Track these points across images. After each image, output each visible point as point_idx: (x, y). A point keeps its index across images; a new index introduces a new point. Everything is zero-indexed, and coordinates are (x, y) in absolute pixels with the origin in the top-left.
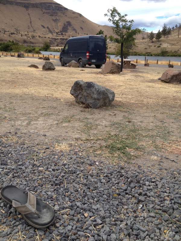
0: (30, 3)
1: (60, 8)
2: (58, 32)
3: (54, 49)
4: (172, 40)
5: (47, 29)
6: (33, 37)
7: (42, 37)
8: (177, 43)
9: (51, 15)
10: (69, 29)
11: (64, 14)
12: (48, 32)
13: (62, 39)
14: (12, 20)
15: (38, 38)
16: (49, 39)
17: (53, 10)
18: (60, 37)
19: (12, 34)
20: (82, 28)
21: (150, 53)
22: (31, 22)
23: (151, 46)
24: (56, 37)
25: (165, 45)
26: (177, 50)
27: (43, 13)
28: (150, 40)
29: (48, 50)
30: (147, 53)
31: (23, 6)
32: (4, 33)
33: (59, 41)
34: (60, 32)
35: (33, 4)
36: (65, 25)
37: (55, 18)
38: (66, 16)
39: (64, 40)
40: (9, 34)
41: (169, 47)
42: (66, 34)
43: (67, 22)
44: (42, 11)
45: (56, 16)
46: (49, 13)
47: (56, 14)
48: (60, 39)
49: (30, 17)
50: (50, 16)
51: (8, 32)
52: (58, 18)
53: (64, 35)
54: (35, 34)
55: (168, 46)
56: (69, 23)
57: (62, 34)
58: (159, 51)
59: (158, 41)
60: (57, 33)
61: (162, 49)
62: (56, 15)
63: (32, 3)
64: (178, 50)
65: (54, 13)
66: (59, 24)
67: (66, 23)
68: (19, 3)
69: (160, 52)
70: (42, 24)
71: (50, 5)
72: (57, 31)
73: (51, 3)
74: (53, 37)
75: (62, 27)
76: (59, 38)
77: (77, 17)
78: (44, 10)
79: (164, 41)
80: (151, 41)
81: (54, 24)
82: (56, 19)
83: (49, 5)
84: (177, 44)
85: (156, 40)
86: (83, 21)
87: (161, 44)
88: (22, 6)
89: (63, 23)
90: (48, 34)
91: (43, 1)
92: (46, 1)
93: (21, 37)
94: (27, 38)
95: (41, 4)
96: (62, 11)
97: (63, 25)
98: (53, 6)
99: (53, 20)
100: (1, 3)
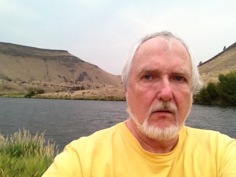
1: (76, 60)
5: (64, 79)
6: (45, 85)
7: (55, 86)
9: (68, 67)
10: (84, 78)
11: (80, 66)
13: (75, 87)
15: (50, 86)
17: (70, 62)
18: (74, 85)
20: (97, 78)
22: (47, 73)
27: (61, 65)
32: (15, 82)
35: (52, 57)
37: (72, 69)
38: (83, 67)
40: (19, 83)
43: (83, 72)
44: (60, 63)
46: (66, 64)
49: (47, 68)
51: (21, 80)
52: (74, 69)
53: (78, 84)
54: (47, 83)
56: (85, 74)
57: (76, 83)
62: (73, 67)
63: (50, 56)
65: (71, 64)
66: (75, 74)
67: (82, 74)
68: (39, 56)
70: (59, 74)
73: (69, 57)
74: (67, 86)
75: (78, 77)
77: (93, 69)
78: (62, 62)
81: (70, 74)
83: (67, 57)
88: (41, 59)
89: (79, 73)
90: (62, 83)
91: (61, 54)
92: (64, 54)
93: (32, 86)
94: (39, 87)
95: (59, 57)
96: (79, 63)
97: (79, 75)
98: (71, 59)
99: (70, 71)
100: (20, 56)
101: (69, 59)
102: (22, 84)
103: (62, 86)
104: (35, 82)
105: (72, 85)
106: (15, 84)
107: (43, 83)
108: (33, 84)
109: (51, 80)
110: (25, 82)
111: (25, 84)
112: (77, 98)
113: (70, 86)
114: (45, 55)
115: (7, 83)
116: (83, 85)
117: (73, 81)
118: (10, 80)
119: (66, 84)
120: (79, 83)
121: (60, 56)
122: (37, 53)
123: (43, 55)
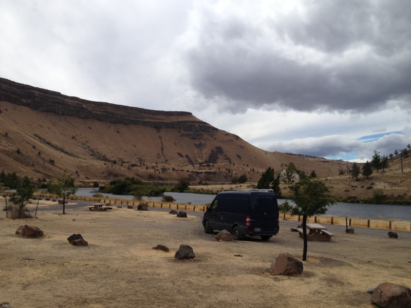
0: (163, 122)
2: (203, 163)
3: (195, 189)
4: (392, 177)
5: (186, 159)
6: (164, 170)
7: (178, 170)
8: (402, 182)
9: (192, 139)
10: (219, 158)
11: (212, 136)
12: (186, 164)
13: (208, 172)
14: (135, 146)
15: (171, 171)
16: (187, 172)
17: (196, 131)
18: (205, 169)
19: (133, 166)
20: (239, 157)
21: (355, 198)
22: (162, 149)
23: (356, 187)
24: (200, 169)
25: (379, 186)
26: (402, 194)
27: (182, 136)
28: (353, 177)
29: (185, 191)
30: (349, 198)
31: (153, 126)
32: (122, 165)
33: (203, 175)
34: (205, 163)
35: (168, 123)
36: (212, 151)
37: (199, 143)
38: (215, 139)
39: (211, 175)
40: (128, 166)
41: (388, 188)
42: (215, 165)
43: (216, 148)
44: (180, 133)
45: (201, 140)
46: (190, 135)
47: (200, 137)
48: (205, 172)
49: (162, 142)
51: (128, 162)
52: (202, 142)
53: (211, 167)
54: (167, 166)
55: (385, 187)
56: (220, 150)
57: (208, 166)
58: (370, 195)
59: (368, 179)
60: (200, 164)
61: (375, 192)
62: (201, 139)
63: (165, 122)
64: (405, 194)
65: (197, 135)
66: (204, 151)
67: (214, 149)
68: (148, 122)
69: (373, 197)
70: (179, 152)
71: (192, 124)
72: (201, 161)
73: (194, 122)
74: (194, 170)
75: (208, 155)
76: (203, 171)
77: (232, 141)
78: (183, 132)
79: (377, 179)
80: (355, 178)
81: (196, 150)
82: (199, 144)
83: (191, 124)
84: (402, 184)
85: (363, 176)
86: (242, 145)
87: (373, 184)
88: (151, 127)
89: (211, 149)
90: (186, 166)
91: (181, 119)
92: (186, 118)
95: (179, 123)
96: (210, 132)
97: (210, 152)
98: (197, 125)
99: (196, 145)
100: (121, 123)
101: (194, 125)
104: (149, 164)
106: (122, 168)
107: (160, 166)
109: (168, 160)
110: (136, 165)
111: (135, 168)
114: (158, 121)
116: (219, 169)
119: (193, 167)
120: (213, 166)
121: (180, 121)
122: (145, 118)
123: (155, 121)
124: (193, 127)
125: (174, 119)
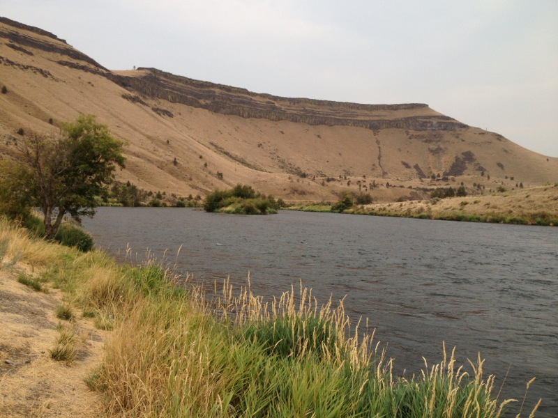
0: (383, 120)
1: (447, 124)
5: (415, 171)
6: (374, 186)
7: (395, 186)
9: (426, 141)
10: (467, 168)
11: (457, 137)
13: (442, 189)
14: (340, 154)
15: (384, 188)
16: (409, 189)
17: (433, 130)
18: (440, 185)
19: (329, 180)
20: (500, 165)
24: (431, 185)
27: (410, 139)
31: (369, 126)
32: (313, 180)
35: (390, 121)
36: (457, 159)
37: (436, 147)
38: (463, 141)
42: (457, 178)
43: (463, 154)
44: (408, 135)
45: (439, 143)
46: (422, 137)
47: (438, 139)
48: (439, 189)
49: (379, 148)
50: (424, 143)
51: (325, 176)
52: (442, 146)
53: (450, 182)
54: (379, 181)
56: (469, 156)
57: (445, 179)
62: (439, 141)
63: (387, 119)
65: (435, 136)
66: (443, 159)
67: (461, 157)
68: (362, 121)
70: (404, 160)
71: (428, 120)
72: (436, 173)
73: (430, 117)
74: (422, 187)
75: (450, 165)
77: (490, 143)
78: (412, 132)
81: (431, 158)
82: (437, 149)
83: (424, 120)
86: (506, 149)
88: (366, 127)
89: (454, 156)
90: (411, 179)
91: (411, 114)
92: (418, 113)
93: (347, 187)
94: (360, 189)
95: (406, 120)
96: (454, 130)
97: (452, 160)
98: (435, 122)
99: (431, 151)
100: (324, 124)
101: (430, 122)
102: (326, 182)
103: (410, 187)
104: (352, 178)
105: (435, 185)
106: (313, 183)
107: (369, 180)
108: (348, 184)
109: (386, 173)
110: (333, 180)
111: (332, 183)
112: (446, 216)
113: (429, 188)
114: (376, 118)
115: (298, 181)
116: (462, 184)
117: (439, 176)
118: (304, 176)
119: (420, 182)
120: (453, 180)
121: (408, 118)
122: (358, 116)
123: (372, 118)
124: (429, 125)
125: (400, 115)
